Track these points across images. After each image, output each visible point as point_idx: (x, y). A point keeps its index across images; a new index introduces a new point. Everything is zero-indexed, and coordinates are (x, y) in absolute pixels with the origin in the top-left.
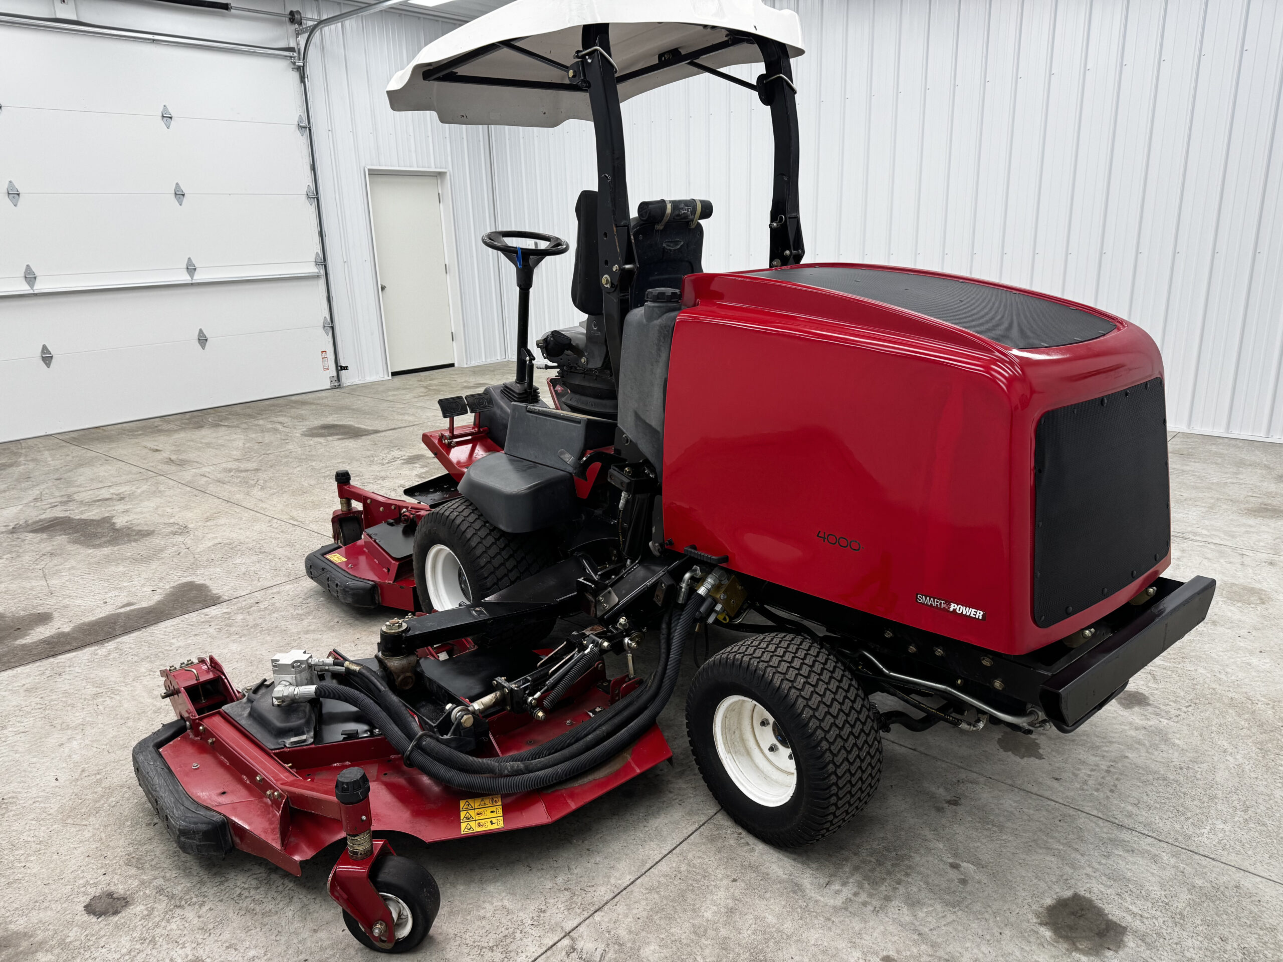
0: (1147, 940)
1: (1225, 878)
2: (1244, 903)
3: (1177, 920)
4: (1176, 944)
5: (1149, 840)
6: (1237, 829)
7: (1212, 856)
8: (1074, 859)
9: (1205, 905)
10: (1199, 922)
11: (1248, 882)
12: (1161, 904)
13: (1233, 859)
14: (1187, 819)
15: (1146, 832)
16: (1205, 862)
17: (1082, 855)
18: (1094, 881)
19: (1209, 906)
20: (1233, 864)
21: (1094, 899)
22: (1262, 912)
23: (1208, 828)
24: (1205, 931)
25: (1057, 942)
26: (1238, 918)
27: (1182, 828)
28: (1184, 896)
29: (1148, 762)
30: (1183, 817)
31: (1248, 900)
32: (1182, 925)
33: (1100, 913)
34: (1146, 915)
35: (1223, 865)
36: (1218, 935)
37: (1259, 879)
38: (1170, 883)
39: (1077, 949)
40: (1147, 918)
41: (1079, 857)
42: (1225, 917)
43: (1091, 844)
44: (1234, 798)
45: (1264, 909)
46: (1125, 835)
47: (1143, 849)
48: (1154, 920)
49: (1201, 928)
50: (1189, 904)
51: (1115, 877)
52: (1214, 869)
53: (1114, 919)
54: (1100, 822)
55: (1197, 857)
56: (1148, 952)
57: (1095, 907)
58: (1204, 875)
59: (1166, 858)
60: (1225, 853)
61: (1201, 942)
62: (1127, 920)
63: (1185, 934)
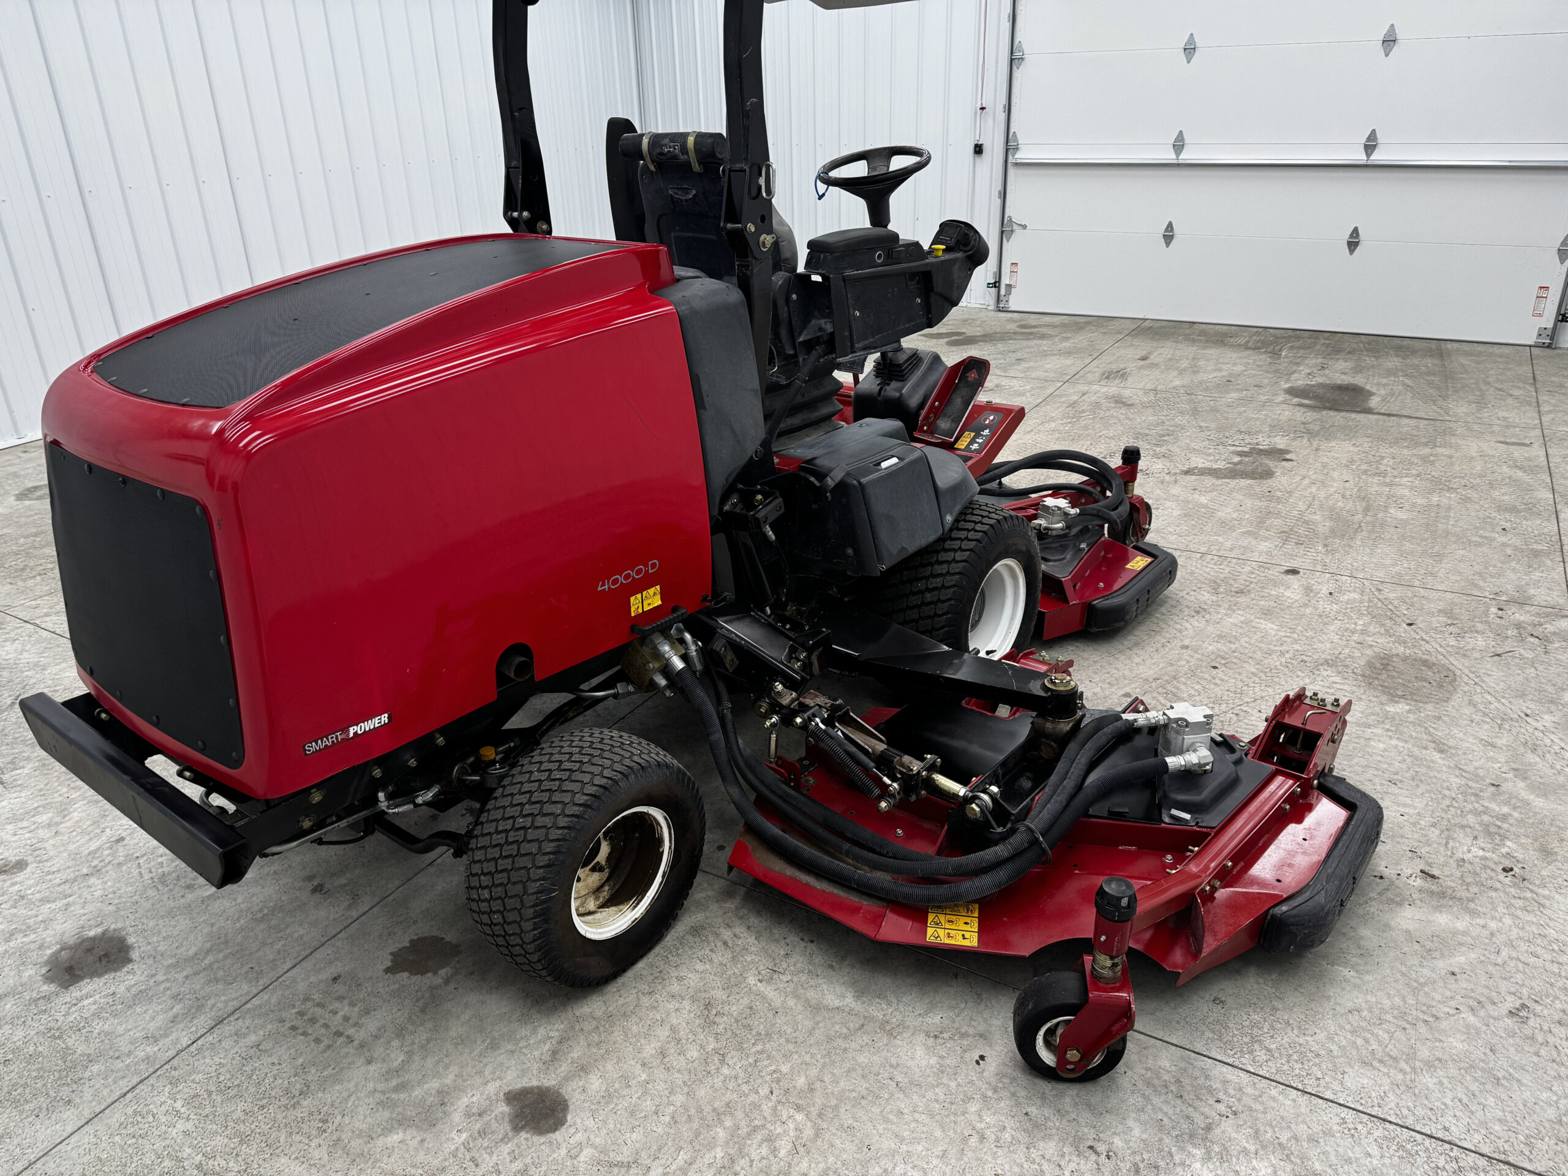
0: (42, 1001)
1: (88, 1096)
2: (42, 1099)
3: (53, 1032)
4: (24, 1022)
5: (185, 1041)
6: (167, 1142)
7: (129, 1095)
8: (183, 969)
9: (59, 1062)
10: (40, 1049)
11: (70, 1118)
12: (82, 1025)
13: (115, 1117)
14: (210, 1093)
15: (200, 1042)
16: (124, 1085)
17: (187, 977)
18: (142, 978)
19: (57, 1065)
20: (107, 1111)
21: (118, 974)
22: (21, 1112)
23: (183, 1110)
24: (25, 1050)
25: (78, 938)
26: (25, 1086)
27: (193, 1081)
28: (81, 1049)
29: (351, 1085)
30: (214, 1089)
31: (45, 1106)
32: (44, 1033)
33: (96, 974)
34: (74, 1009)
35: (110, 1101)
36: (14, 1060)
37: (69, 1130)
38: (107, 1041)
39: (62, 949)
40: (69, 1008)
41: (185, 973)
42: (34, 1074)
43: (202, 988)
44: (231, 1164)
45: (24, 1116)
46: (203, 1021)
47: (172, 1032)
48: (63, 1013)
49: (32, 1048)
50: (67, 1048)
51: (141, 996)
52: (108, 1090)
53: (82, 983)
54: (236, 1003)
55: (136, 1080)
56: (28, 998)
57: (106, 972)
58: (102, 1076)
59: (148, 1049)
60: (130, 1111)
61: (15, 1042)
62: (75, 992)
63: (33, 1033)
